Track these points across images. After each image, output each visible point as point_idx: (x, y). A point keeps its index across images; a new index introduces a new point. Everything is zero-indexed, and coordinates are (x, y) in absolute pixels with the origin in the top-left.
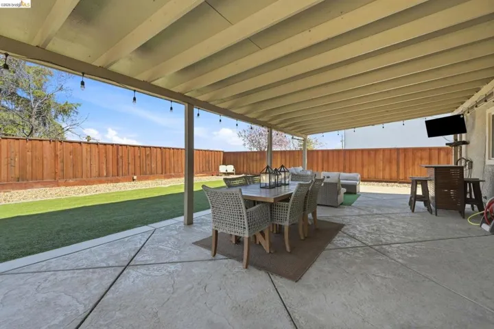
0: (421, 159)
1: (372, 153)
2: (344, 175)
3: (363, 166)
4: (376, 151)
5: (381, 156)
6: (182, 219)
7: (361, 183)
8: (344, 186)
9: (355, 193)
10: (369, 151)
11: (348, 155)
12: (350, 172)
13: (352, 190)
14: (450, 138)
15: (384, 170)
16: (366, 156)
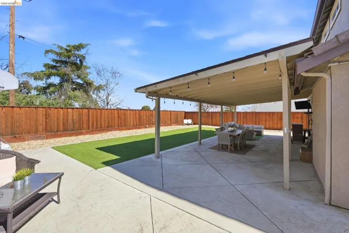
0: (297, 118)
1: (271, 114)
2: (255, 126)
3: (266, 121)
4: (273, 113)
5: (276, 116)
6: (197, 142)
7: (264, 130)
8: (255, 131)
9: (261, 135)
10: (269, 113)
11: (257, 115)
12: (259, 125)
13: (259, 134)
14: (306, 110)
15: (277, 123)
16: (268, 116)
